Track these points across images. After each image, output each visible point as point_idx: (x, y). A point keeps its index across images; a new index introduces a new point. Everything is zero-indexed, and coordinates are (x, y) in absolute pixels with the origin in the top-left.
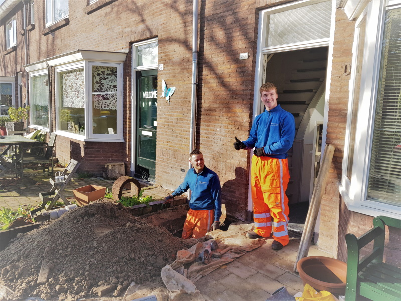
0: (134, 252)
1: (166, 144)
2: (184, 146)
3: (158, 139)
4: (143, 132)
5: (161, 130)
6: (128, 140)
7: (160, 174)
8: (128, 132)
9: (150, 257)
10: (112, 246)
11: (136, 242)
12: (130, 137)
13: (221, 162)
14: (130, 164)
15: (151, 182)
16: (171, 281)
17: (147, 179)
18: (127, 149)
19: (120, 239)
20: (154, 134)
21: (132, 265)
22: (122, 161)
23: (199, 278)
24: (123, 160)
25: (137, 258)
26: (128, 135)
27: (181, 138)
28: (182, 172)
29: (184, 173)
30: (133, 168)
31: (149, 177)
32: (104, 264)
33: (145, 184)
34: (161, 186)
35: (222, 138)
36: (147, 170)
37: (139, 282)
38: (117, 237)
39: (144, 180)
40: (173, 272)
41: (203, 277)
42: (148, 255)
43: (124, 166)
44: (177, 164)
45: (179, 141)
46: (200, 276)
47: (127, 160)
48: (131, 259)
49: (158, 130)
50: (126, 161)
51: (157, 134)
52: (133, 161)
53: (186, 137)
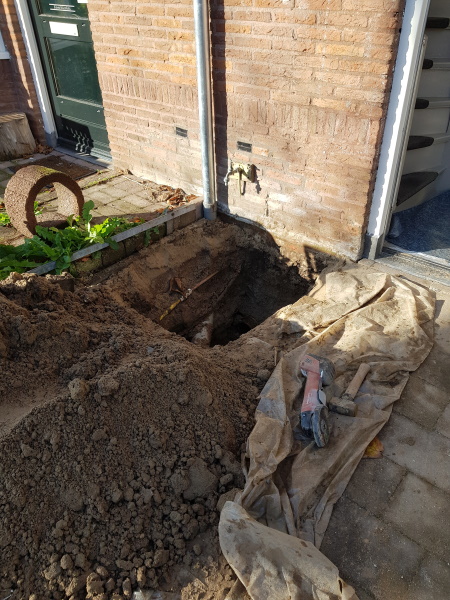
0: (116, 476)
1: (122, 57)
2: (174, 63)
3: (96, 45)
4: (52, 24)
5: (102, 14)
6: (17, 53)
7: (120, 144)
8: (11, 27)
9: (168, 473)
10: (37, 478)
11: (114, 440)
12: (21, 40)
13: (295, 108)
14: (41, 116)
15: (102, 159)
16: (254, 564)
17: (89, 151)
18: (24, 79)
19: (60, 447)
20: (85, 29)
21: (120, 522)
22: (19, 109)
23: (327, 516)
24: (20, 106)
25: (129, 494)
26: (13, 36)
27: (162, 35)
28: (179, 138)
29: (185, 139)
30: (50, 127)
31: (92, 146)
32: (23, 552)
33: (87, 165)
34: (130, 173)
35: (299, 29)
36: (84, 130)
37: (154, 583)
38: (47, 442)
39: (83, 155)
40: (257, 530)
41: (335, 507)
42: (159, 469)
43: (26, 122)
44: (163, 114)
45: (161, 46)
46: (330, 508)
47: (31, 106)
48: (112, 505)
49: (92, 16)
50: (28, 108)
51: (93, 28)
52: (45, 107)
53: (180, 32)
